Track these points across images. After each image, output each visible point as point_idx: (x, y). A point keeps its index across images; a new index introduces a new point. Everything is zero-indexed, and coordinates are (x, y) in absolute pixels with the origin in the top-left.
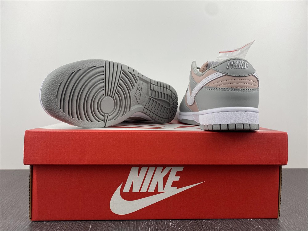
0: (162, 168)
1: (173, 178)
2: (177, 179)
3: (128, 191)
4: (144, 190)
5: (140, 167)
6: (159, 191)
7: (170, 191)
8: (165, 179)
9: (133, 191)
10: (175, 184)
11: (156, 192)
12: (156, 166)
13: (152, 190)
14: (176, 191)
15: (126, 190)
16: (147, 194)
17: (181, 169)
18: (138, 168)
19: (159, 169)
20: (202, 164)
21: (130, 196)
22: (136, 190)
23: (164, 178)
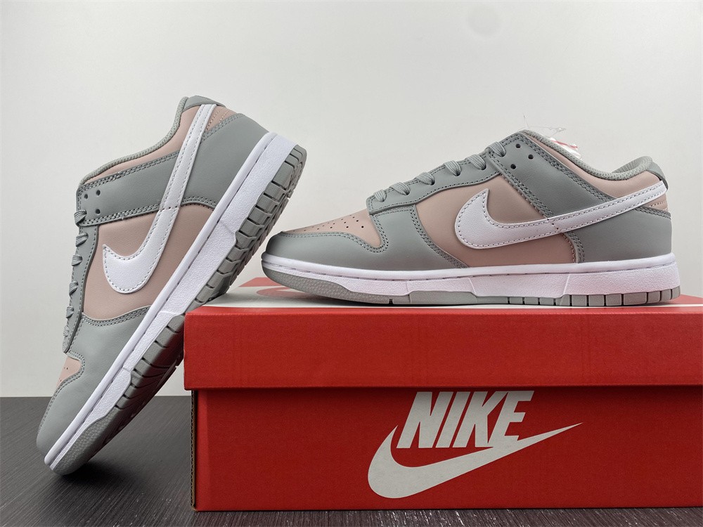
0: (485, 393)
1: (511, 415)
2: (519, 417)
3: (408, 446)
4: (444, 443)
5: (435, 392)
6: (477, 445)
7: (503, 445)
8: (492, 419)
9: (421, 446)
10: (513, 429)
11: (471, 448)
12: (472, 390)
13: (461, 442)
14: (515, 445)
15: (405, 442)
16: (451, 453)
17: (527, 397)
18: (430, 394)
19: (479, 397)
20: (582, 385)
21: (413, 457)
22: (425, 443)
23: (488, 416)
